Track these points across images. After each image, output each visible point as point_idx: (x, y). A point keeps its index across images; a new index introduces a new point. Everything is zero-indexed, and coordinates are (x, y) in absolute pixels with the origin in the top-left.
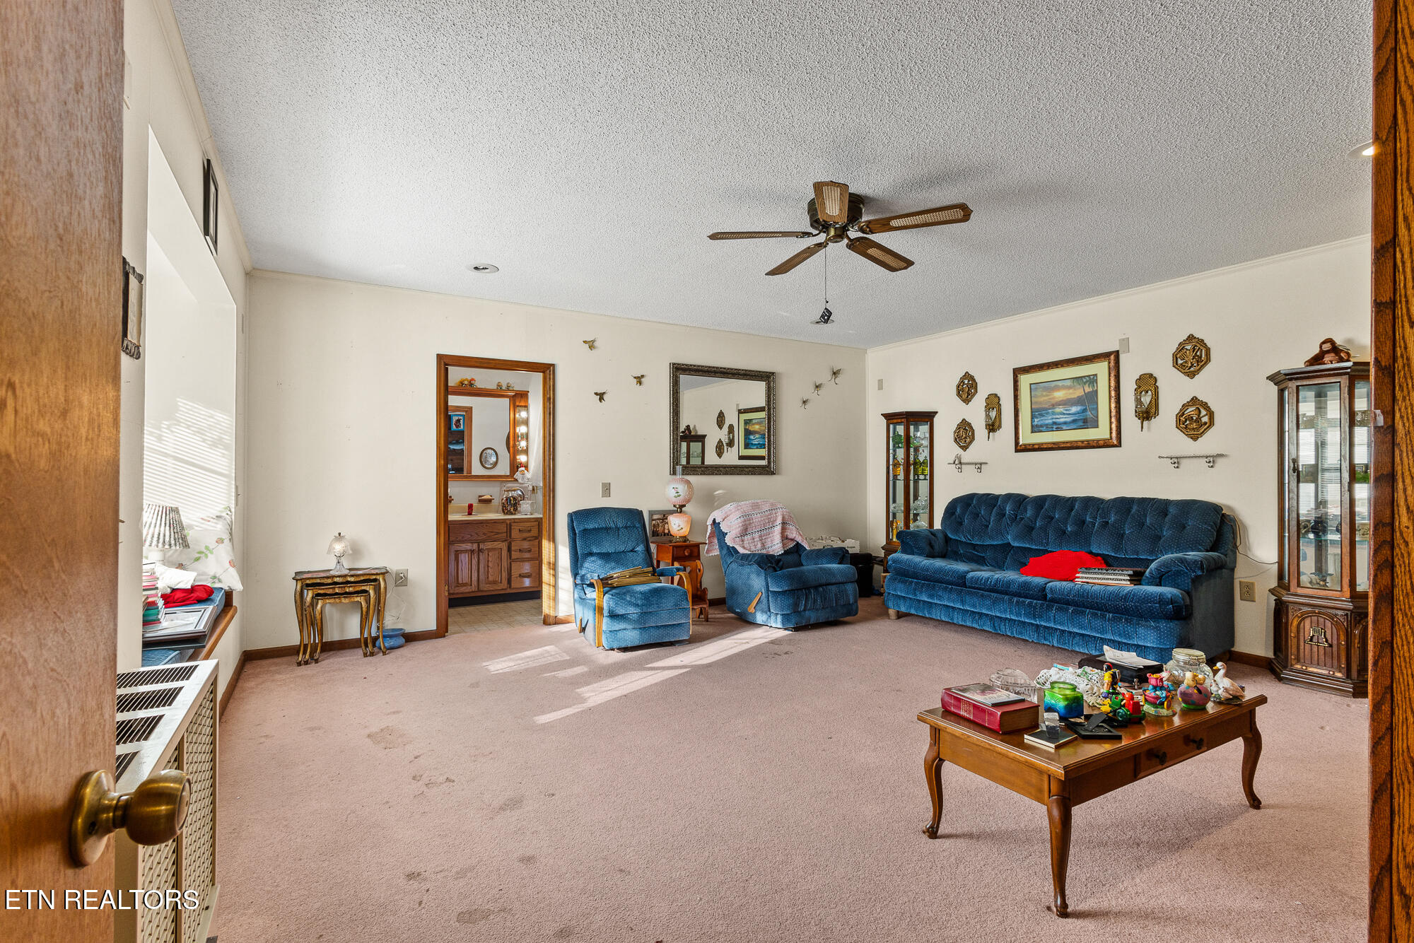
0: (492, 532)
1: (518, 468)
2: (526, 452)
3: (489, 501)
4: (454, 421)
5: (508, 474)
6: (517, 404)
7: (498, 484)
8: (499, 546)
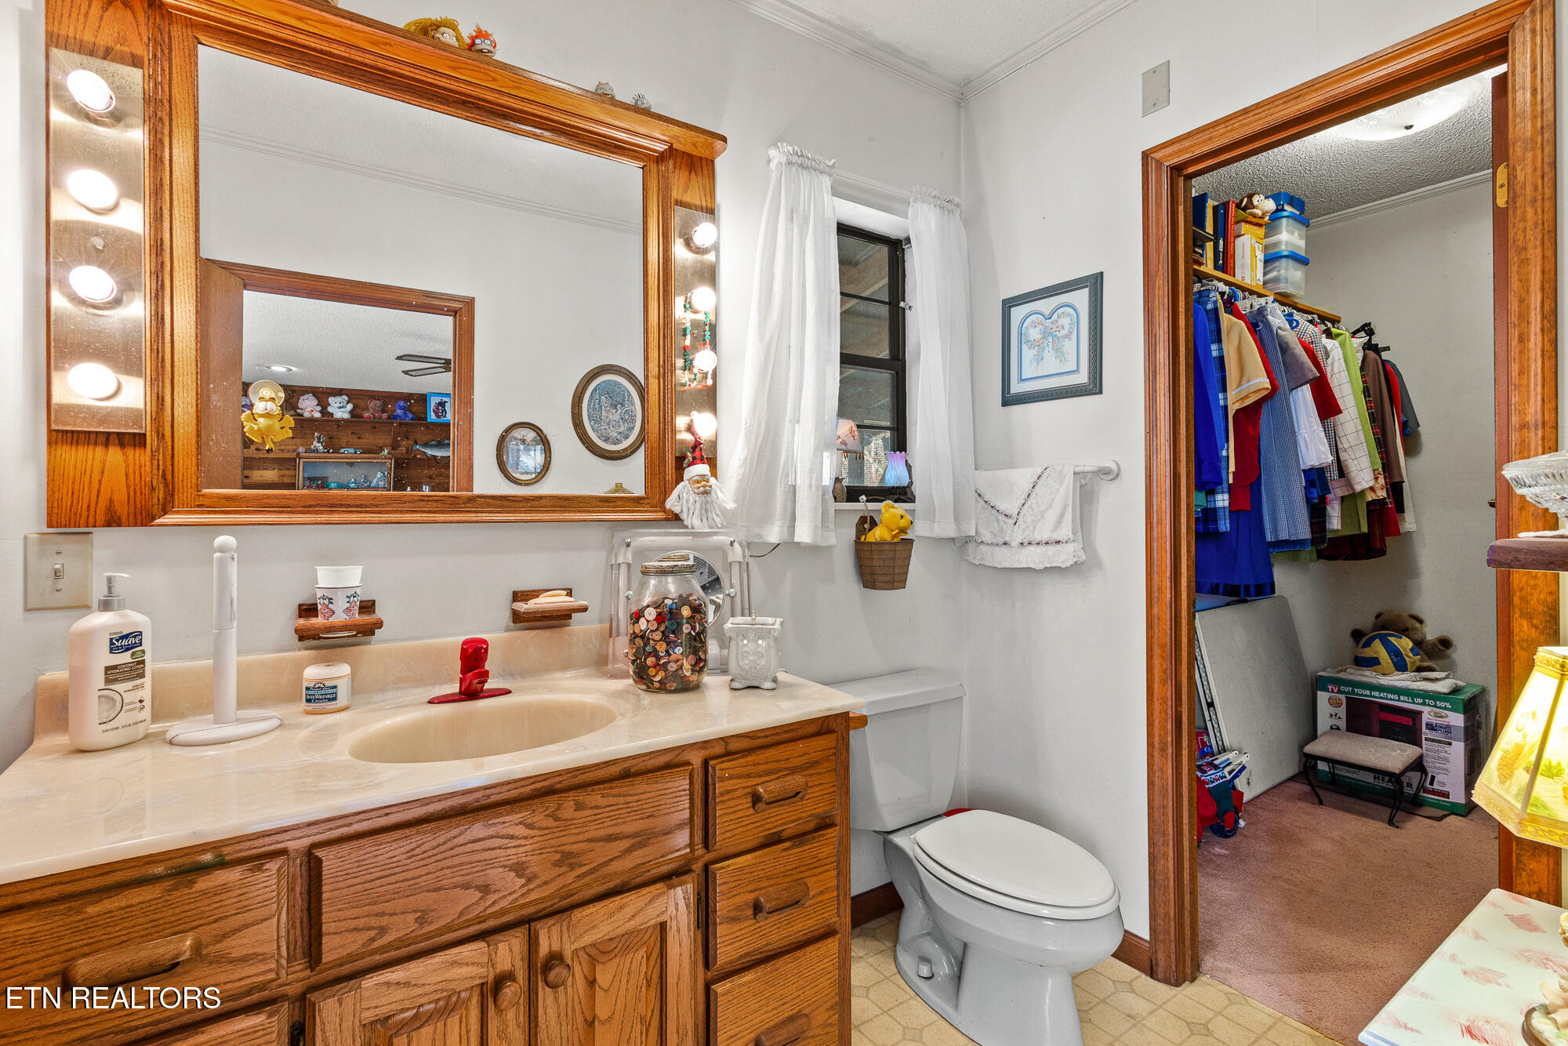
0: (610, 839)
1: (680, 463)
2: (709, 398)
3: (558, 619)
4: (433, 404)
5: (639, 491)
6: (676, 194)
7: (596, 534)
8: (651, 916)
